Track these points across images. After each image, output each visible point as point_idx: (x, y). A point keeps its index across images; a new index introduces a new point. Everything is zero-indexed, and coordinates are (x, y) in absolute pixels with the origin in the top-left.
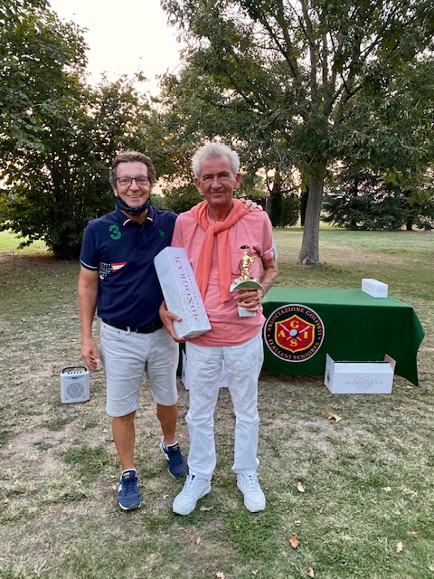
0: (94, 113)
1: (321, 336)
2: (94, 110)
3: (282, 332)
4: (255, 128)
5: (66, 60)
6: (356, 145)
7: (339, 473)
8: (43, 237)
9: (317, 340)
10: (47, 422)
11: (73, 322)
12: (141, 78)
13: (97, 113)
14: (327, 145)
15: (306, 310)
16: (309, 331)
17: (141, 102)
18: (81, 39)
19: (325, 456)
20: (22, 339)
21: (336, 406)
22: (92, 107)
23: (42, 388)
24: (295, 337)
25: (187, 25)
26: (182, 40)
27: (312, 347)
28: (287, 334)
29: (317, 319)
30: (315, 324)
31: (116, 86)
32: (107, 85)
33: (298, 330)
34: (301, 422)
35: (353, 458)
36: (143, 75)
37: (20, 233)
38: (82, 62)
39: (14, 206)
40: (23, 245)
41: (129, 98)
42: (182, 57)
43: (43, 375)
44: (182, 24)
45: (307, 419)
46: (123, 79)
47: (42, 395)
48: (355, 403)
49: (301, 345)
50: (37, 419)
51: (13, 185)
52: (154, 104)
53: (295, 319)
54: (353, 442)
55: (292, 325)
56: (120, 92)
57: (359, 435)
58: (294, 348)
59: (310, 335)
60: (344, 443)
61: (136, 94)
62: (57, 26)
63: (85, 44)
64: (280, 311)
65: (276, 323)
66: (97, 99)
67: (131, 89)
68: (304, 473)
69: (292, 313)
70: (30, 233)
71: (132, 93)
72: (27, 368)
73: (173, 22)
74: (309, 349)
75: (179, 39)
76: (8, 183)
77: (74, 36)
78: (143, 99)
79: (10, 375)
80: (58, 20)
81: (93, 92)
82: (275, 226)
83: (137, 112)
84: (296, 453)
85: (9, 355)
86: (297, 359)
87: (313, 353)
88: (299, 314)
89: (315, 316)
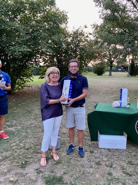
5: (61, 22)
12: (86, 27)
18: (66, 16)
22: (70, 38)
25: (102, 6)
26: (100, 12)
31: (77, 31)
32: (75, 30)
38: (66, 23)
41: (82, 34)
42: (100, 17)
44: (101, 6)
46: (80, 28)
50: (39, 156)
51: (45, 64)
52: (90, 35)
56: (79, 32)
61: (84, 32)
62: (59, 12)
66: (71, 35)
67: (82, 31)
73: (97, 6)
77: (64, 15)
78: (86, 34)
79: (34, 133)
80: (59, 10)
81: (70, 33)
82: (132, 76)
83: (84, 39)
85: (36, 124)
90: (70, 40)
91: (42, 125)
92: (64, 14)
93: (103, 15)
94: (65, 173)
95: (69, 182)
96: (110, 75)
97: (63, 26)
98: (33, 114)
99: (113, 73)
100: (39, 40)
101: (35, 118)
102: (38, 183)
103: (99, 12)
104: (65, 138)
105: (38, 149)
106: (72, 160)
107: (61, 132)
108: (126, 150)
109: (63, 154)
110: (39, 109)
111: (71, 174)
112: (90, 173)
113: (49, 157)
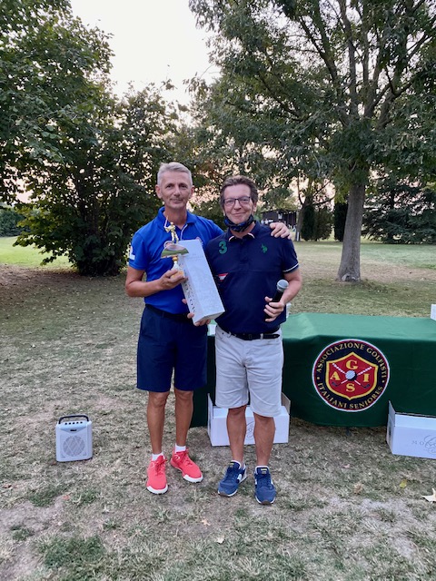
0: (120, 124)
1: (385, 379)
2: (120, 121)
3: (335, 373)
4: (291, 134)
5: (88, 64)
6: (405, 149)
8: (67, 252)
9: (380, 384)
10: (34, 491)
11: (87, 349)
12: (169, 87)
13: (123, 124)
14: (372, 150)
15: (367, 346)
16: (371, 373)
17: (168, 111)
18: (106, 45)
20: (28, 369)
21: (410, 476)
22: (118, 118)
23: (37, 437)
25: (217, 26)
26: (212, 45)
28: (342, 376)
29: (381, 357)
30: (378, 364)
31: (142, 96)
32: (134, 94)
33: (357, 372)
36: (171, 83)
37: (43, 248)
38: (105, 68)
39: (37, 220)
40: (47, 261)
41: (156, 107)
42: (212, 59)
44: (212, 25)
46: (151, 87)
47: (35, 450)
49: (359, 390)
51: (37, 199)
52: (182, 112)
53: (352, 357)
55: (348, 365)
56: (147, 101)
58: (350, 394)
59: (371, 379)
62: (81, 32)
63: (109, 50)
64: (333, 347)
65: (328, 363)
66: (123, 110)
67: (158, 98)
69: (349, 351)
70: (53, 248)
71: (160, 102)
72: (24, 408)
73: (202, 24)
74: (370, 395)
75: (208, 44)
76: (33, 197)
77: (98, 42)
78: (171, 107)
79: (3, 418)
80: (82, 26)
81: (119, 102)
82: (306, 239)
83: (164, 121)
84: (368, 560)
85: (8, 391)
86: (354, 409)
87: (374, 400)
88: (358, 352)
89: (379, 354)
91: (29, 394)
92: (99, 39)
93: (220, 55)
95: (120, 551)
97: (94, 77)
100: (15, 118)
101: (4, 373)
104: (107, 428)
105: (19, 466)
106: (129, 489)
107: (94, 408)
108: (288, 446)
109: (103, 473)
110: (16, 344)
111: (126, 526)
112: (185, 517)
113: (56, 486)
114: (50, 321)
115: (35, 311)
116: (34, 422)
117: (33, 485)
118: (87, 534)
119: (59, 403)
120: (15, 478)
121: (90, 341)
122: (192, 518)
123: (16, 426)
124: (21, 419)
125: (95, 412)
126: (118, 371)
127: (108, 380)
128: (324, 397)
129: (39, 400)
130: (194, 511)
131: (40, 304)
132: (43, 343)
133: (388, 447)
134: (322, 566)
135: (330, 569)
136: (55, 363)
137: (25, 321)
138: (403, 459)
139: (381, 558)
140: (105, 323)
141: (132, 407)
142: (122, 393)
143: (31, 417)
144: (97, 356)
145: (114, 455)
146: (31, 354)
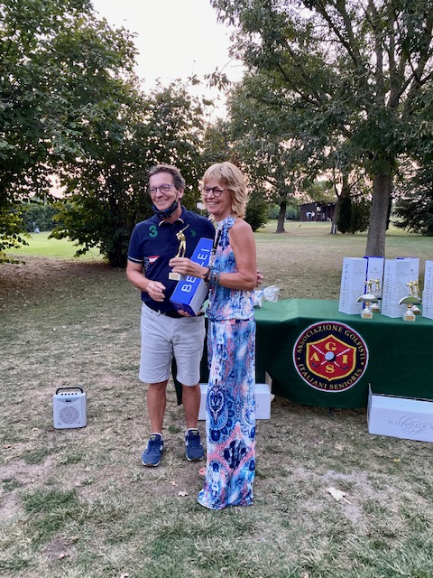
1: (364, 361)
2: (148, 117)
3: (315, 354)
4: (309, 125)
5: (109, 62)
6: (425, 137)
7: (367, 561)
8: (99, 244)
9: (359, 366)
10: (29, 452)
11: (103, 333)
12: (195, 82)
13: (151, 120)
14: (392, 139)
15: (345, 329)
16: (350, 354)
17: (194, 105)
18: (131, 44)
19: (352, 530)
20: (46, 349)
21: (380, 453)
22: (146, 114)
23: (41, 409)
24: (331, 362)
25: (237, 21)
27: (352, 374)
28: (322, 357)
29: (359, 340)
30: (357, 347)
31: (168, 92)
32: (161, 91)
33: (335, 353)
34: (330, 472)
35: (392, 536)
36: (197, 78)
37: (77, 241)
38: (128, 66)
39: (70, 214)
40: (80, 253)
41: (183, 103)
42: (231, 54)
43: (49, 393)
44: (232, 20)
45: (338, 469)
46: (177, 83)
47: (37, 418)
48: (406, 450)
49: (338, 371)
50: (20, 448)
51: (71, 194)
52: (206, 106)
53: (331, 340)
54: (395, 510)
55: (327, 346)
56: (173, 96)
57: (407, 500)
58: (330, 376)
59: (350, 360)
60: (383, 510)
62: (107, 32)
63: (134, 49)
64: (312, 329)
65: (308, 345)
66: (151, 106)
67: (184, 93)
68: (318, 556)
69: (327, 333)
70: (87, 240)
71: (185, 98)
72: (35, 383)
73: (223, 19)
74: (349, 377)
76: (67, 192)
77: (122, 41)
78: (195, 102)
79: (15, 390)
80: (108, 27)
81: (146, 98)
82: (343, 232)
83: (189, 116)
84: (314, 521)
85: (25, 368)
86: (334, 389)
87: (354, 382)
88: (336, 334)
89: (357, 337)
90: (148, 120)
91: (42, 371)
92: (125, 38)
93: (240, 49)
94: (85, 483)
95: (91, 502)
96: (281, 229)
98: (19, 342)
99: (288, 225)
100: (40, 117)
101: (24, 353)
102: (5, 510)
103: (232, 39)
104: (105, 402)
105: (20, 431)
106: (112, 453)
107: (97, 385)
108: (268, 422)
109: (92, 440)
110: (39, 328)
111: (103, 484)
112: (156, 478)
113: (48, 448)
114: (73, 308)
115: (62, 299)
116: (41, 395)
117: (29, 446)
118: (67, 488)
119: (67, 379)
120: (15, 441)
121: (108, 326)
122: (163, 479)
123: (25, 398)
124: (31, 392)
125: (98, 388)
126: (127, 353)
127: (116, 361)
128: (305, 378)
129: (50, 377)
130: (166, 474)
131: (68, 293)
132: (64, 327)
133: (367, 427)
134: (270, 524)
135: (276, 527)
136: (72, 345)
137: (52, 307)
138: (378, 438)
139: (327, 520)
140: (124, 310)
141: (132, 384)
142: (127, 372)
143: (40, 391)
144: (110, 339)
145: (106, 425)
146: (50, 337)
